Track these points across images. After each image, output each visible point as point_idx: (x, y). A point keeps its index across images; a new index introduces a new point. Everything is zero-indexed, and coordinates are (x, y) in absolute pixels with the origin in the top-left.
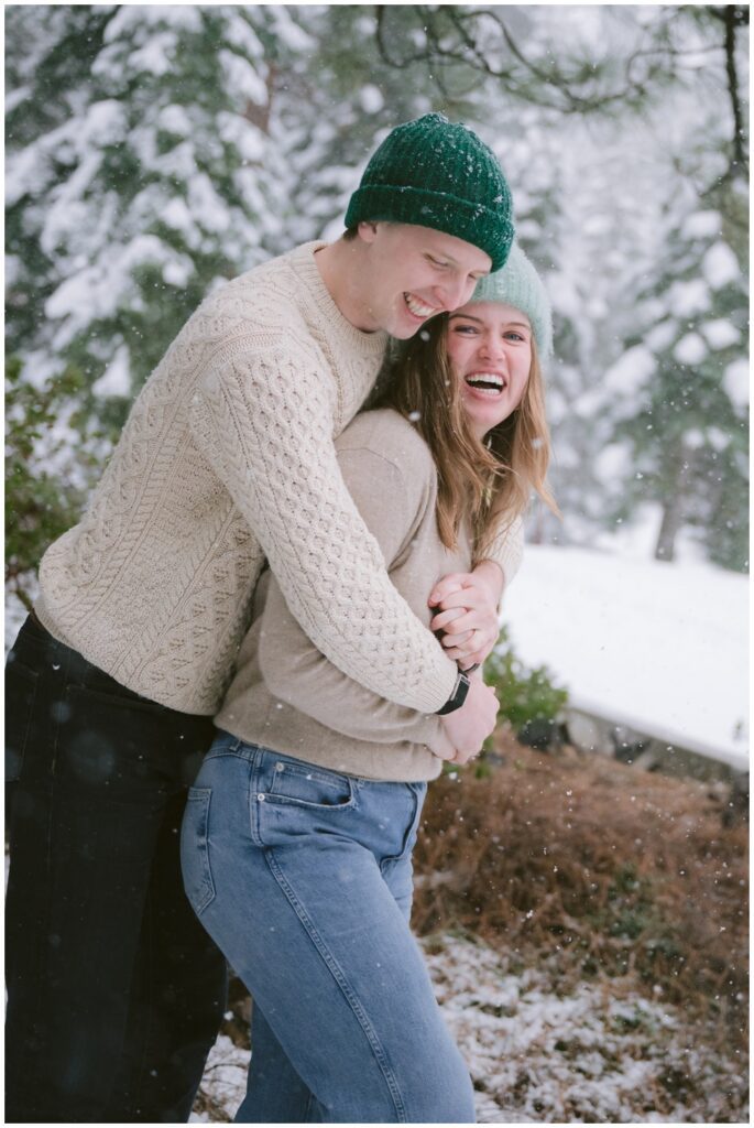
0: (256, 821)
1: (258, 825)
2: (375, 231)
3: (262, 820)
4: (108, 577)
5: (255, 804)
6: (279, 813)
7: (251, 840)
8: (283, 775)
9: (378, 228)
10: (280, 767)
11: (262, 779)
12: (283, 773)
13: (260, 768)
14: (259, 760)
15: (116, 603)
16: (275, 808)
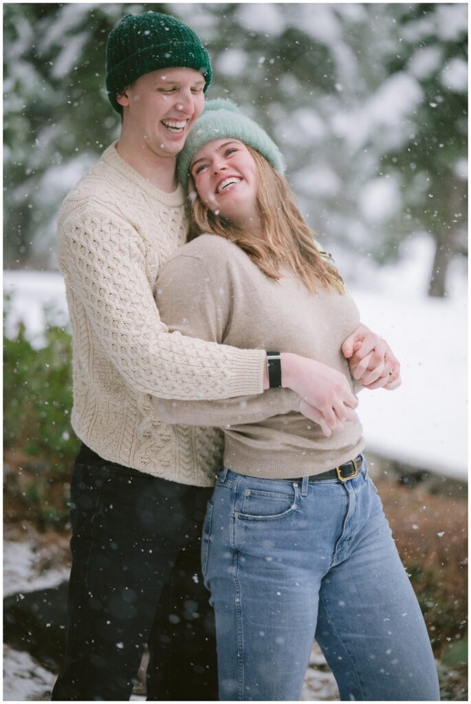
0: (233, 531)
1: (234, 533)
2: (127, 97)
3: (236, 531)
4: (92, 408)
5: (232, 519)
6: (246, 528)
7: (229, 542)
8: (251, 497)
9: (127, 93)
10: (248, 493)
11: (238, 501)
12: (250, 497)
13: (236, 493)
14: (235, 488)
15: (101, 423)
16: (245, 524)
